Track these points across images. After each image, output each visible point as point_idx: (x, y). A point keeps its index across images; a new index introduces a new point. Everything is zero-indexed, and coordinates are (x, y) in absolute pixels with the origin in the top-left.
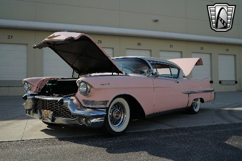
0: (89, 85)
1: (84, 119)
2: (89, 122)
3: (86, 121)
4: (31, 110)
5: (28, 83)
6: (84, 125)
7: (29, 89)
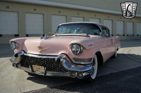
0: (82, 47)
1: (76, 73)
2: (80, 75)
3: (78, 75)
4: (18, 64)
5: (15, 42)
6: (76, 78)
7: (17, 48)
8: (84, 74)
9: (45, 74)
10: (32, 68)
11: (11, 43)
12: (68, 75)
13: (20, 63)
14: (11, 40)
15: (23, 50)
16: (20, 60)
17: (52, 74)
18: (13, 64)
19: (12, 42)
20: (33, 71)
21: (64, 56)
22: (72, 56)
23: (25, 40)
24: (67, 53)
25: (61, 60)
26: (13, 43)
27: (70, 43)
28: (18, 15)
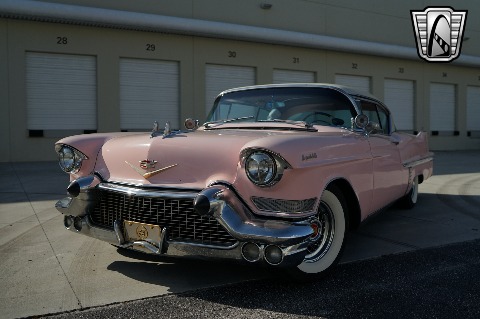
0: (280, 160)
1: (262, 247)
2: (274, 254)
3: (267, 252)
4: (82, 217)
6: (261, 263)
7: (77, 165)
8: (287, 252)
9: (164, 248)
10: (122, 229)
11: (61, 151)
12: (234, 252)
13: (88, 214)
14: (61, 141)
15: (96, 174)
16: (86, 204)
17: (185, 249)
18: (66, 218)
19: (64, 146)
20: (125, 240)
21: (225, 192)
22: (250, 191)
23: (102, 141)
24: (233, 182)
25: (213, 203)
26: (65, 150)
27: (243, 148)
28: (96, 66)
